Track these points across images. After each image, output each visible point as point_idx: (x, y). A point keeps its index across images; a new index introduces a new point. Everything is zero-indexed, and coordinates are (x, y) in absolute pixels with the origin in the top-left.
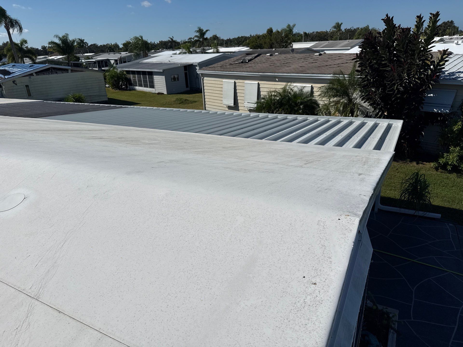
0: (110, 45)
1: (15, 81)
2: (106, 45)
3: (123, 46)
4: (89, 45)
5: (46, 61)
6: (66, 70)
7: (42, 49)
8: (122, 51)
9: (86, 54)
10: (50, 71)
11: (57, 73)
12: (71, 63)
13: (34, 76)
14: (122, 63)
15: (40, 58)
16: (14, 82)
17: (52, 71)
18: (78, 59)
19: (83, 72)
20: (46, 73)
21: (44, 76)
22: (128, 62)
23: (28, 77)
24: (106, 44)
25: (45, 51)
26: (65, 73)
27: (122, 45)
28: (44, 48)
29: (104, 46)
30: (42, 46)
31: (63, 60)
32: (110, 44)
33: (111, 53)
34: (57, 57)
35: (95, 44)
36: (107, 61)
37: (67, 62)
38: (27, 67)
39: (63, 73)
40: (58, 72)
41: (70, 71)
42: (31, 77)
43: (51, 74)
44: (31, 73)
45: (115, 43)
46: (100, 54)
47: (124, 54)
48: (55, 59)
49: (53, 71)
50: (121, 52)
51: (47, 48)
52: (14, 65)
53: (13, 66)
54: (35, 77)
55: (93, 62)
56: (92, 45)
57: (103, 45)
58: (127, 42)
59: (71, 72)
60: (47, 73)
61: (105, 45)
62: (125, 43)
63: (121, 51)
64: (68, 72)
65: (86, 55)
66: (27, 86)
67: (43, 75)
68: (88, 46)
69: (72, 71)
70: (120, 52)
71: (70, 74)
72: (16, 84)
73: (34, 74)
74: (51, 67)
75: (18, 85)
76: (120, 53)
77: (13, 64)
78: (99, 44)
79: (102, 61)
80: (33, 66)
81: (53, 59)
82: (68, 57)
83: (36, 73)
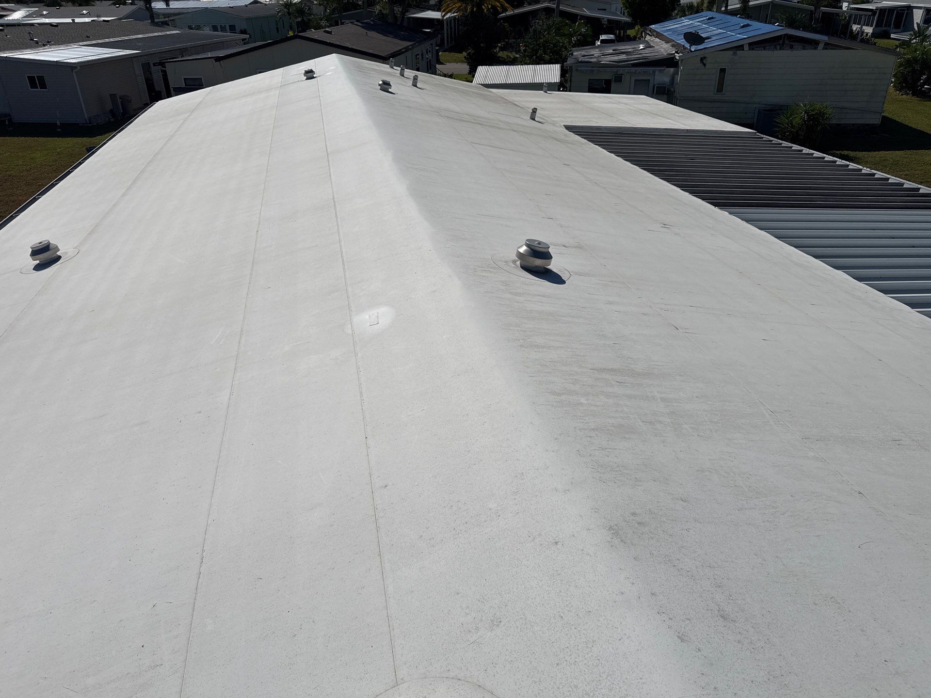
5: (769, 4)
6: (814, 44)
10: (781, 42)
13: (744, 50)
16: (702, 59)
17: (784, 42)
23: (731, 52)
26: (810, 50)
36: (904, 10)
38: (736, 27)
39: (804, 49)
41: (821, 46)
43: (779, 49)
52: (713, 18)
53: (709, 19)
54: (746, 52)
60: (772, 47)
64: (816, 48)
66: (723, 71)
67: (762, 51)
69: (827, 46)
72: (705, 65)
73: (746, 48)
74: (785, 35)
75: (708, 66)
77: (710, 14)
80: (748, 25)
83: (750, 44)
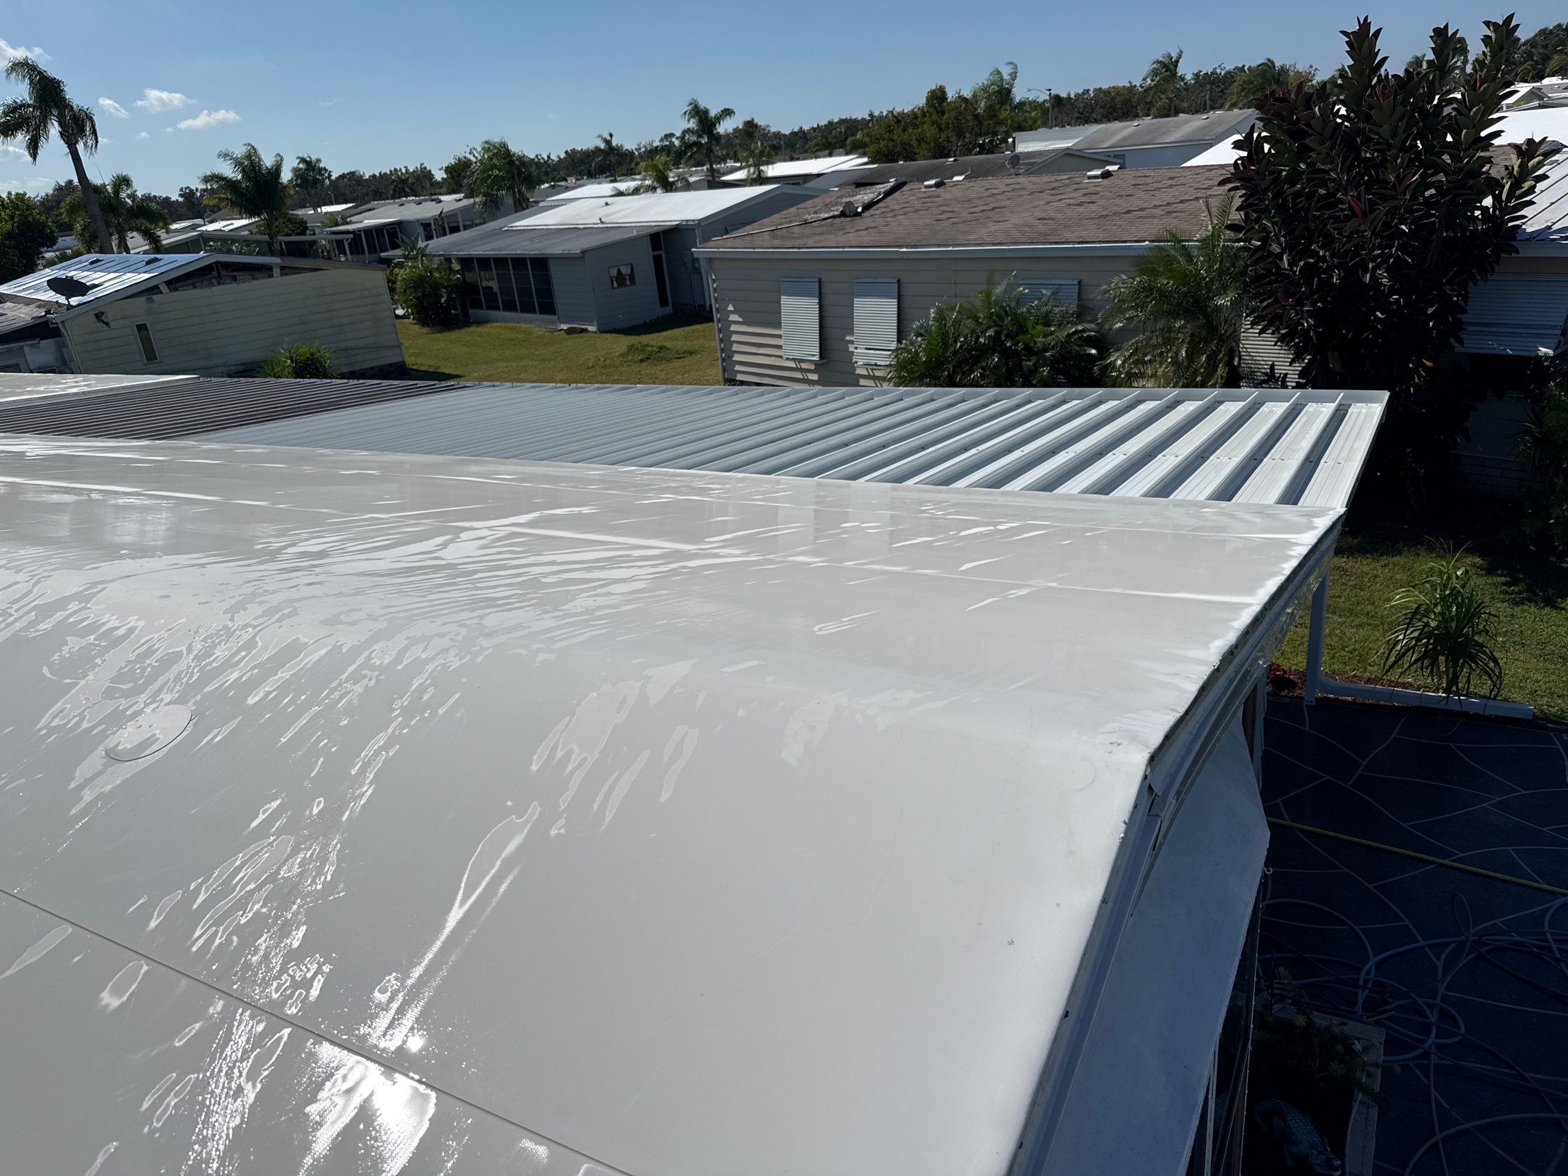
0: (402, 173)
1: (103, 313)
2: (388, 172)
3: (445, 176)
4: (333, 178)
5: (198, 239)
6: (266, 270)
7: (181, 199)
8: (444, 190)
9: (326, 209)
10: (215, 273)
11: (235, 279)
12: (280, 243)
13: (162, 293)
14: (445, 234)
15: (179, 229)
16: (99, 316)
17: (219, 273)
18: (302, 226)
19: (320, 272)
20: (202, 281)
21: (195, 291)
22: (466, 228)
23: (142, 299)
24: (391, 171)
25: (192, 205)
26: (263, 278)
27: (443, 171)
28: (188, 195)
29: (383, 176)
30: (182, 188)
31: (252, 233)
32: (404, 171)
33: (409, 202)
34: (232, 224)
35: (352, 173)
36: (395, 228)
37: (266, 238)
38: (139, 265)
39: (254, 279)
40: (241, 278)
41: (276, 272)
42: (154, 297)
43: (216, 283)
44: (154, 283)
45: (419, 167)
46: (372, 207)
47: (450, 201)
48: (227, 229)
49: (223, 273)
50: (441, 194)
51: (199, 194)
52: (98, 261)
53: (92, 263)
54: (166, 295)
55: (352, 236)
56: (342, 177)
57: (380, 174)
58: (459, 160)
59: (282, 275)
60: (205, 282)
61: (385, 174)
62: (453, 163)
63: (438, 191)
64: (271, 276)
65: (326, 213)
66: (142, 328)
67: (190, 289)
68: (332, 181)
69: (285, 270)
70: (436, 194)
71: (277, 282)
72: (107, 324)
73: (164, 288)
74: (216, 263)
75: (113, 325)
76: (436, 197)
77: (93, 257)
78: (367, 172)
79: (379, 229)
80: (156, 260)
81: (220, 230)
82: (269, 224)
83: (168, 283)
